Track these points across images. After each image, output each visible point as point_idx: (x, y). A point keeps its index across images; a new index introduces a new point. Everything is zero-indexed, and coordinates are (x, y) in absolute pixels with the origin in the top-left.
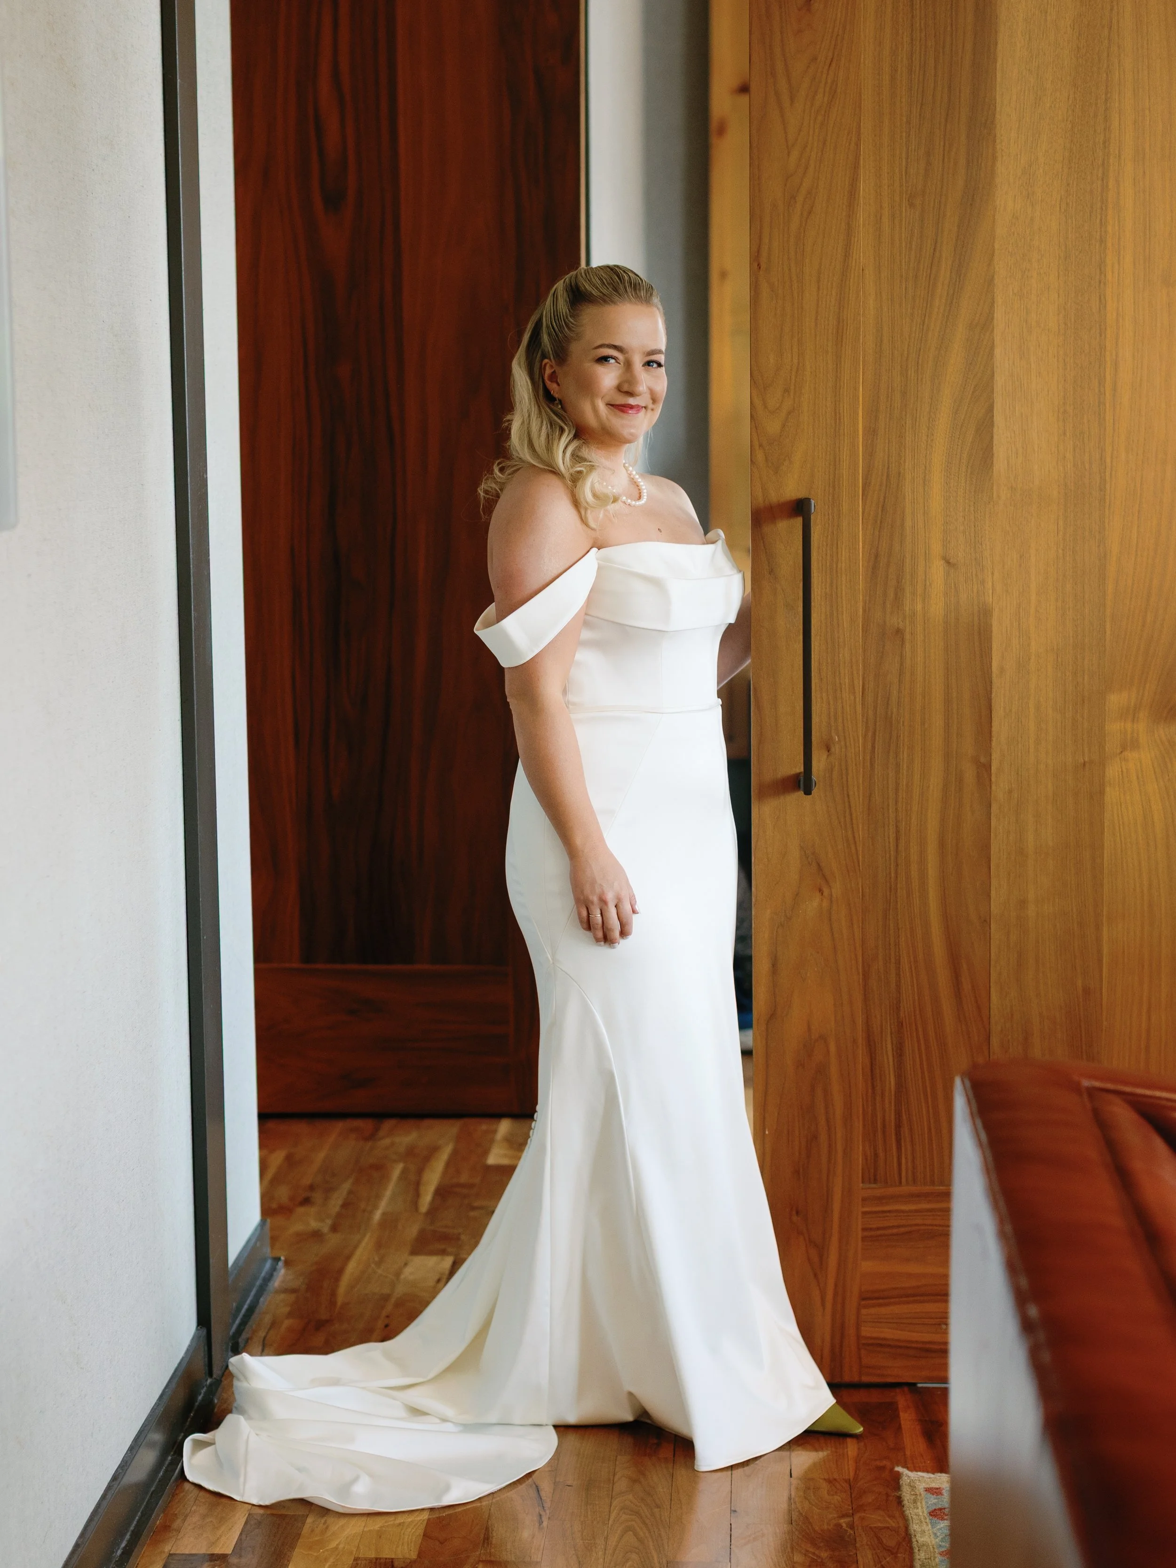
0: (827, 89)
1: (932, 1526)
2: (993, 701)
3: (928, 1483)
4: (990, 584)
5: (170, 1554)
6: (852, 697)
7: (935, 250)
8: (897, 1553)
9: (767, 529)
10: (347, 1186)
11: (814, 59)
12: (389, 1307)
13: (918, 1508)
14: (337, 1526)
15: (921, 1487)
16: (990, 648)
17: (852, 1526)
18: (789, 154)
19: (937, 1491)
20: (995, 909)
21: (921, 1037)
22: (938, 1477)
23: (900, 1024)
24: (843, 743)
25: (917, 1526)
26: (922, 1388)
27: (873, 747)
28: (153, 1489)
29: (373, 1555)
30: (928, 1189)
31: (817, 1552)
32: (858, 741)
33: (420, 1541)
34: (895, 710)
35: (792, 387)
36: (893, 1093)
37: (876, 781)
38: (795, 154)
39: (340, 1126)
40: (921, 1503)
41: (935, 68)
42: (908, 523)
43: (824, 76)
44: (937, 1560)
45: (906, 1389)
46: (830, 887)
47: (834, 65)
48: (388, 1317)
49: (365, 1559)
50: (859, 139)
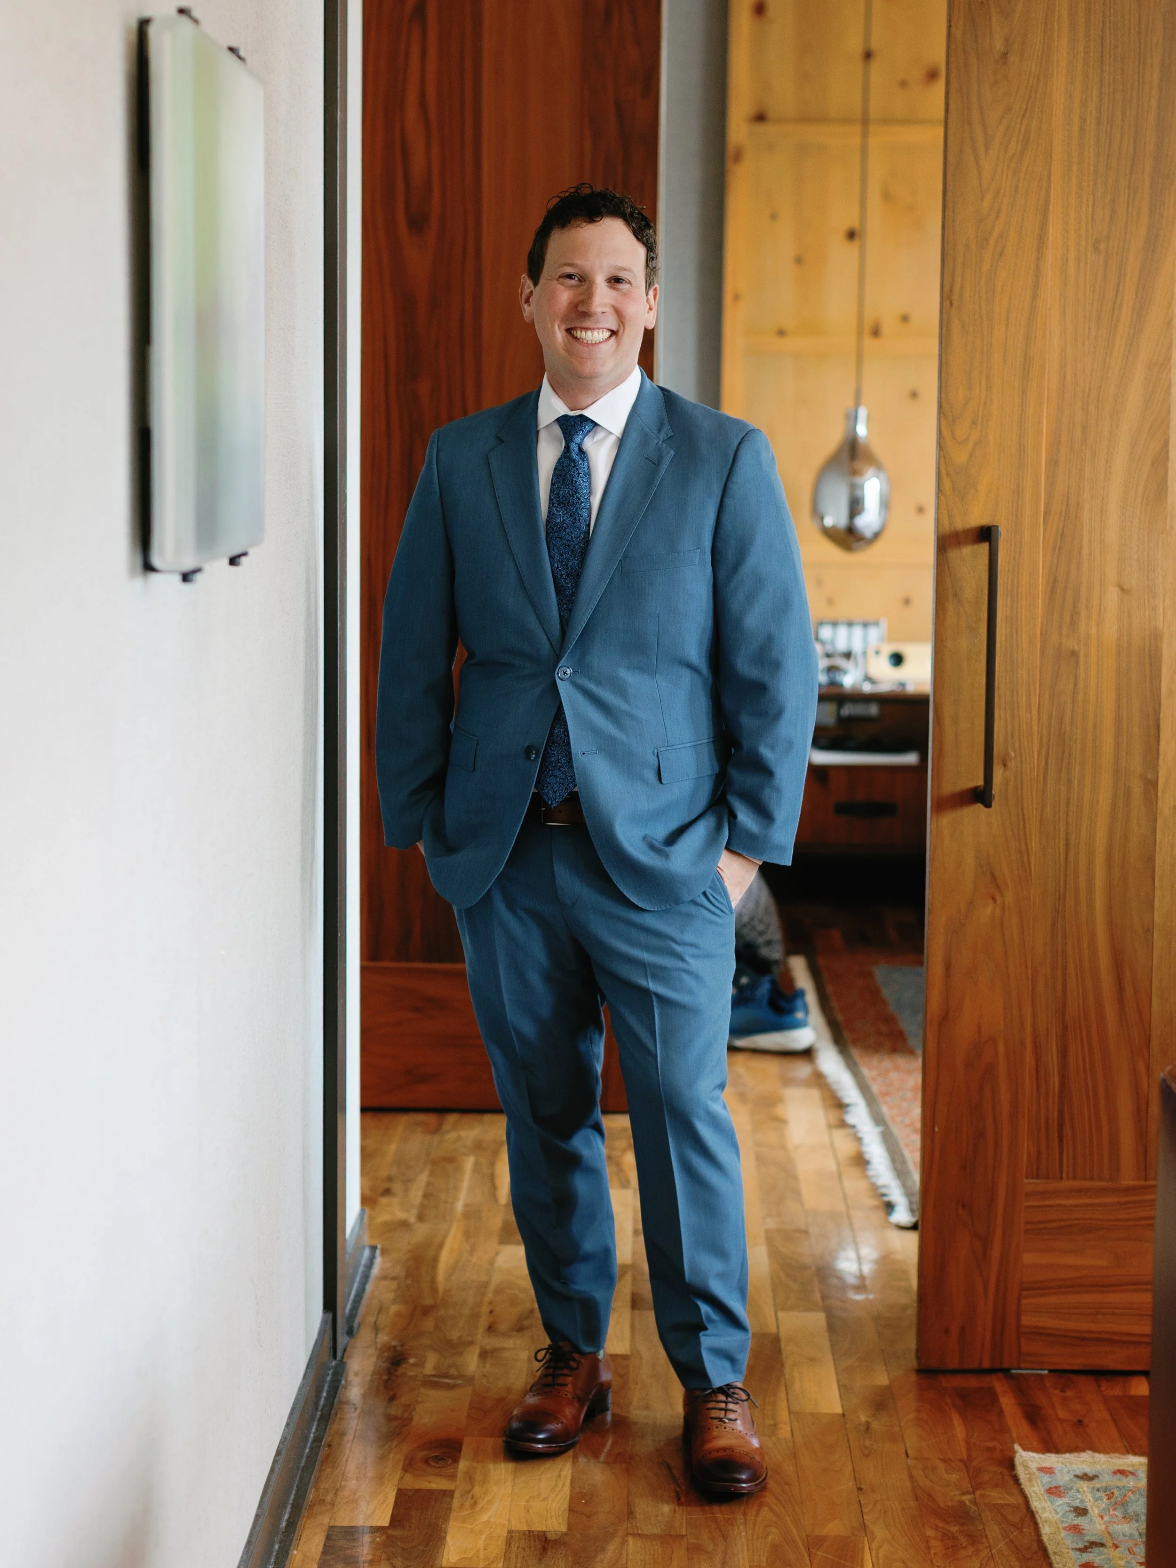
0: (1021, 138)
1: (1052, 1503)
2: (1161, 722)
3: (1039, 1463)
4: (1161, 610)
5: (329, 1526)
6: (1029, 715)
7: (1117, 292)
8: (1022, 1528)
9: (953, 554)
10: (423, 1178)
11: (1009, 109)
12: (490, 1295)
13: (1034, 1486)
14: (485, 1501)
15: (1033, 1466)
16: (1160, 671)
17: (975, 1503)
18: (982, 199)
19: (1049, 1470)
20: (1157, 918)
21: (1085, 1038)
22: (1047, 1458)
23: (1065, 1028)
24: (1019, 759)
25: (1037, 1503)
26: (1015, 1374)
27: (1047, 763)
28: (302, 1465)
29: (525, 1528)
30: (1088, 1184)
31: (946, 1526)
32: (1034, 757)
33: (567, 1515)
34: (1068, 728)
35: (980, 420)
36: (1057, 1092)
37: (1049, 795)
38: (988, 198)
39: (404, 1120)
40: (1036, 1481)
41: (1122, 120)
42: (1085, 551)
43: (1018, 126)
44: (1062, 1535)
45: (1001, 1375)
46: (1003, 896)
47: (1027, 115)
48: (490, 1303)
49: (519, 1532)
50: (1049, 187)
